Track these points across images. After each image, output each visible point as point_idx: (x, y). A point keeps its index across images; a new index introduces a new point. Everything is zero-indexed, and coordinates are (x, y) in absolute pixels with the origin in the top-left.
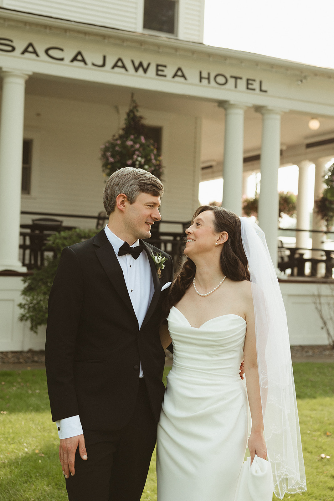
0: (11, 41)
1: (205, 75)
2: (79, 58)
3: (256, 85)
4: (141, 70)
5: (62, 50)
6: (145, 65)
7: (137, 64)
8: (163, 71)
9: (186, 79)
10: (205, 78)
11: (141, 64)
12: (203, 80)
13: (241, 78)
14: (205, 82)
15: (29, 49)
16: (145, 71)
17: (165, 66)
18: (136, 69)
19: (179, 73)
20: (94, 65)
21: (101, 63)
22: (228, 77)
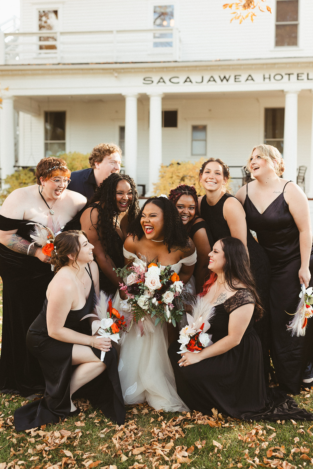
0: (151, 78)
1: (267, 76)
2: (188, 80)
3: (304, 77)
4: (225, 80)
5: (178, 77)
6: (227, 77)
7: (222, 78)
8: (238, 79)
9: (254, 80)
10: (267, 78)
11: (225, 77)
12: (266, 80)
13: (293, 74)
14: (267, 80)
15: (161, 80)
16: (227, 80)
17: (240, 76)
18: (222, 81)
19: (250, 78)
20: (196, 82)
21: (201, 81)
22: (283, 74)
